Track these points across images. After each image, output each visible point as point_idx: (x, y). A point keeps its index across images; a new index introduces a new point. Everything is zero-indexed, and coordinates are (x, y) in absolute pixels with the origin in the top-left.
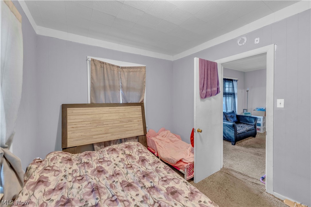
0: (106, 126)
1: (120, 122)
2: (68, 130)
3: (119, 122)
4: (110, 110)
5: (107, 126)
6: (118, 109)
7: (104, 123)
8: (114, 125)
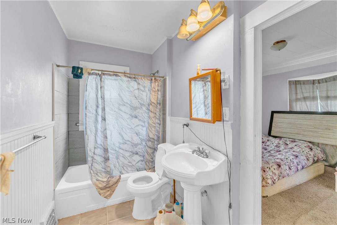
0: (299, 128)
1: (315, 128)
2: (273, 126)
3: (313, 128)
4: (306, 117)
5: (301, 128)
6: (314, 117)
7: (298, 126)
8: (307, 129)
